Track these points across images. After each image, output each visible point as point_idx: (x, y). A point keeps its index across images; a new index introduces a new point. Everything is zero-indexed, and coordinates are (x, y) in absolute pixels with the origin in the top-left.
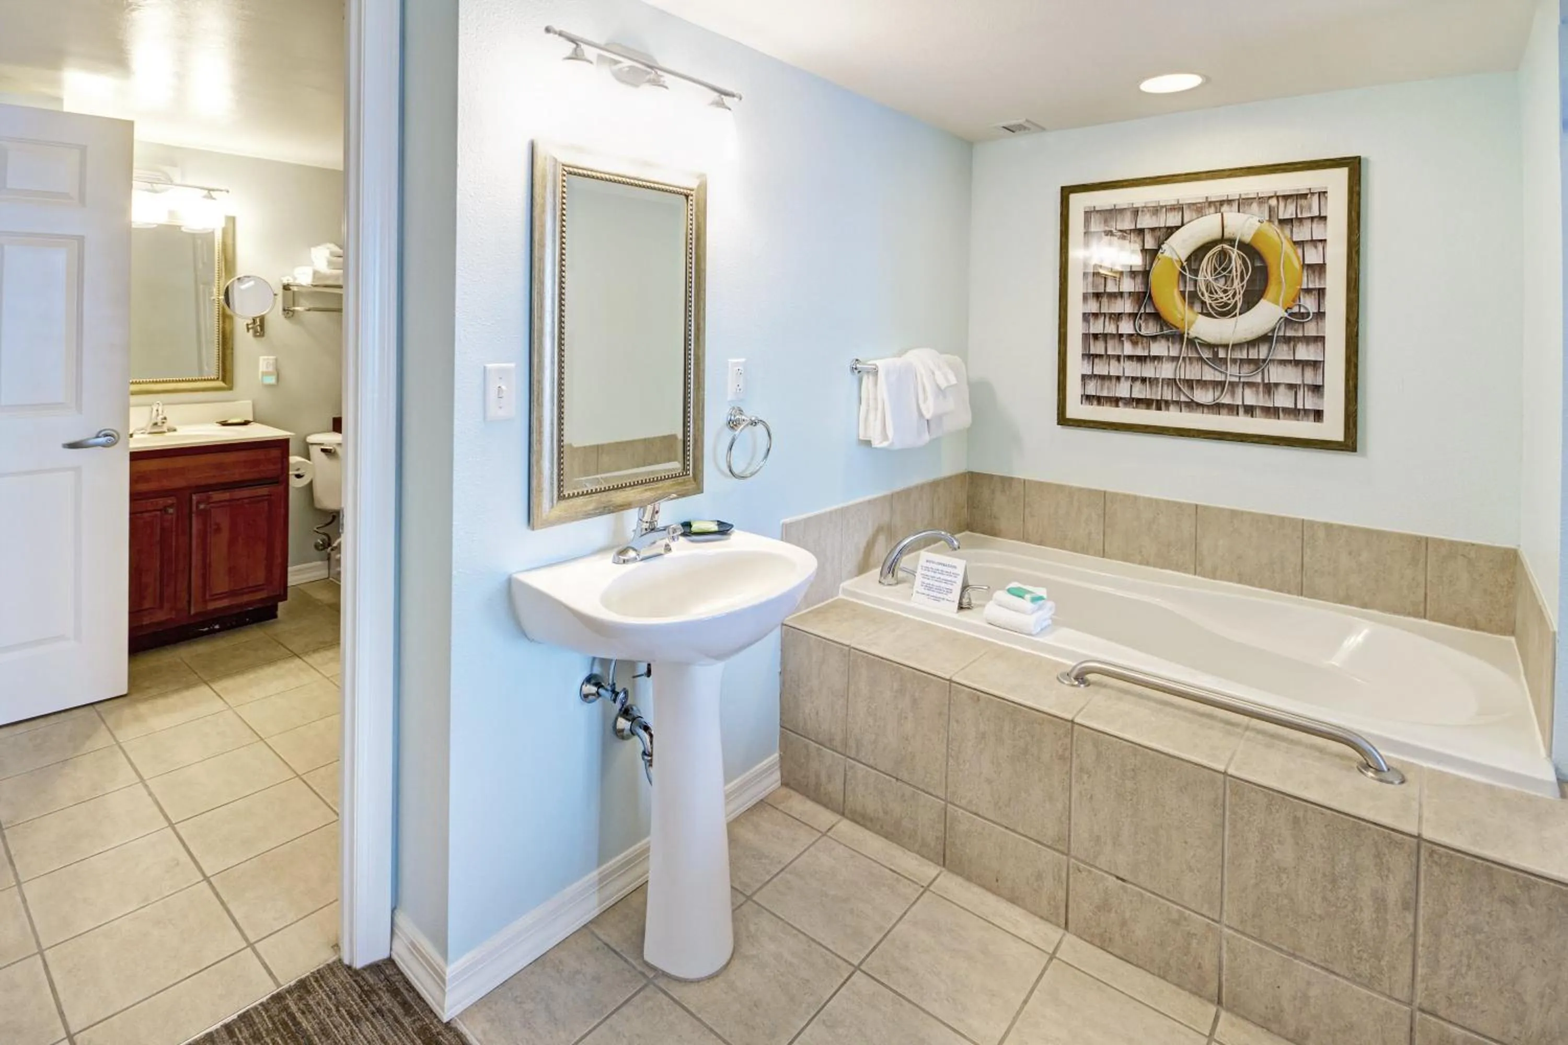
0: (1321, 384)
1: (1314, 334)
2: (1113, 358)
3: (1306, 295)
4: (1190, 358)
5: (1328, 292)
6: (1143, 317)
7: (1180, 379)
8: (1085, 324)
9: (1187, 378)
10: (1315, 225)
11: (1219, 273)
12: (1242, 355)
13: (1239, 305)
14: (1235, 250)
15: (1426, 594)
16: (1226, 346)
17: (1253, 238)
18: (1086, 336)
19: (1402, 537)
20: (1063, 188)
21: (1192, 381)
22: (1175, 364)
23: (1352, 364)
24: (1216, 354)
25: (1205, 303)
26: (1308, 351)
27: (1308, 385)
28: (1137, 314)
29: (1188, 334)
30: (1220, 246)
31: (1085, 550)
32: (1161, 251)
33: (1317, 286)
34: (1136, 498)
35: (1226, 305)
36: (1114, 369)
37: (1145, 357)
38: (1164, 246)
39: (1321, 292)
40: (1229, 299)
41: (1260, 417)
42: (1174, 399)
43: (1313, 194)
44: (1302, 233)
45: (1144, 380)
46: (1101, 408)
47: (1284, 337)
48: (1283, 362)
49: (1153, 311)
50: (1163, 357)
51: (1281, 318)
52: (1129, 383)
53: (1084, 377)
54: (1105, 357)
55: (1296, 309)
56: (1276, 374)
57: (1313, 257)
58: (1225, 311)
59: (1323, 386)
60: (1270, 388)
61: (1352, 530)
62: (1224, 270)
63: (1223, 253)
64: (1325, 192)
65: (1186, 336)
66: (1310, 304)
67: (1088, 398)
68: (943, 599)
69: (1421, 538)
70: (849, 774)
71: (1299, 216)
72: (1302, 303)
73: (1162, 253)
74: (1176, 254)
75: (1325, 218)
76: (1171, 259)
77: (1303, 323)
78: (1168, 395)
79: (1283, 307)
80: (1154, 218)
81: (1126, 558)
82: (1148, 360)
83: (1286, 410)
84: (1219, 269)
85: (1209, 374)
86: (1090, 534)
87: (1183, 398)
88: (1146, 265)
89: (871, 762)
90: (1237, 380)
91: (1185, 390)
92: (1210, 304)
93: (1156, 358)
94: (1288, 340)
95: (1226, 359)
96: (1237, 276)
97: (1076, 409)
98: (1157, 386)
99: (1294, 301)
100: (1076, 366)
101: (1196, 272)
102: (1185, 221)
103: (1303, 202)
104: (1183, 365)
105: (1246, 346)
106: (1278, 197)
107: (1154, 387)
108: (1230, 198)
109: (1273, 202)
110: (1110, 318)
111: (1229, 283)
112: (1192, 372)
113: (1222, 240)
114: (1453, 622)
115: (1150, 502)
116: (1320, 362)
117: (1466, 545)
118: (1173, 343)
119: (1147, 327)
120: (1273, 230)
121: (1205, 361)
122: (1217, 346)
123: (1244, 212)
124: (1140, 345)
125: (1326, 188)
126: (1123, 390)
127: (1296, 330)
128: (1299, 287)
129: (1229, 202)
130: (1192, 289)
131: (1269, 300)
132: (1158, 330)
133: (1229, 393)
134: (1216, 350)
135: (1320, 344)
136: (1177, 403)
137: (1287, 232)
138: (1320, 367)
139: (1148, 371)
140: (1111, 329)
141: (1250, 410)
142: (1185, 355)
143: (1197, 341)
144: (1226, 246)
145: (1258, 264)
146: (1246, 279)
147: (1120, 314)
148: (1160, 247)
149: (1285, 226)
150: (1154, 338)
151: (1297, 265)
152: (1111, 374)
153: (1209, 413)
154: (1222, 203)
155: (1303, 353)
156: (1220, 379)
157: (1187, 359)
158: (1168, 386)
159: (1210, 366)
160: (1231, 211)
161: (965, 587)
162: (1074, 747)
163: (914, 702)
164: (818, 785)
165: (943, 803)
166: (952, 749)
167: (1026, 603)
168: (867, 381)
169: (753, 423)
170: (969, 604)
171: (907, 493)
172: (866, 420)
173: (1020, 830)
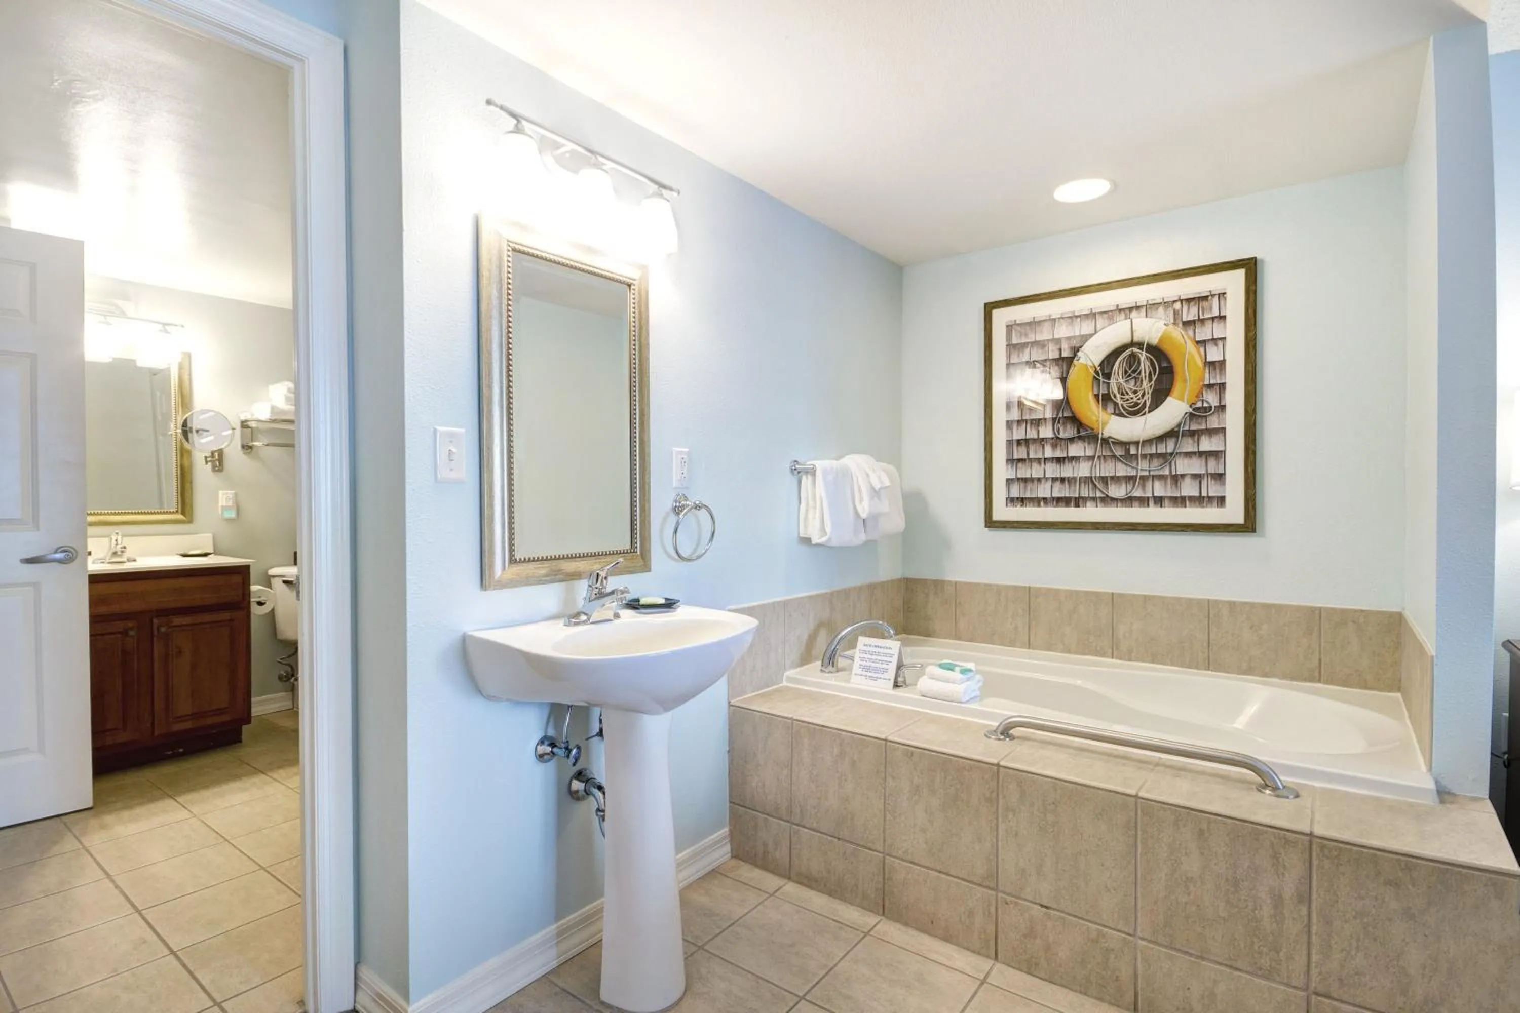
0: (1223, 472)
1: (1216, 426)
2: (1034, 461)
3: (1209, 390)
4: (1104, 457)
5: (1227, 386)
6: (1061, 422)
7: (1095, 477)
8: (1009, 431)
9: (1102, 475)
10: (1215, 324)
11: (1130, 375)
12: (1151, 449)
13: (1148, 404)
14: (1144, 353)
15: (1320, 660)
16: (1137, 443)
17: (1160, 341)
18: (1010, 443)
19: (1298, 609)
20: (986, 305)
21: (1107, 477)
22: (1090, 463)
23: (1251, 452)
24: (1128, 451)
25: (1118, 404)
26: (1210, 441)
27: (1211, 474)
28: (1056, 418)
29: (1102, 434)
30: (1131, 349)
31: (1012, 643)
32: (1076, 358)
33: (1219, 382)
34: (1058, 591)
35: (1137, 404)
36: (1036, 471)
37: (1064, 458)
38: (1079, 354)
39: (1222, 386)
40: (1139, 399)
41: (1169, 507)
42: (1091, 495)
43: (1213, 296)
44: (1203, 333)
45: (1063, 480)
46: (1024, 509)
47: (1189, 430)
48: (1188, 455)
49: (1070, 415)
50: (1080, 457)
51: (1186, 413)
52: (1049, 483)
53: (1009, 481)
54: (1027, 461)
55: (1199, 405)
56: (1183, 466)
57: (1214, 354)
58: (1136, 411)
59: (1224, 474)
60: (1177, 479)
61: (1253, 606)
62: (1134, 372)
63: (1133, 356)
64: (1224, 294)
65: (1100, 436)
66: (1211, 399)
67: (1012, 500)
68: (879, 680)
69: (1315, 608)
70: (795, 837)
71: (1201, 317)
72: (1204, 398)
73: (1078, 360)
74: (1091, 360)
75: (1224, 317)
76: (1086, 365)
77: (1206, 417)
78: (1085, 493)
79: (1188, 403)
80: (1070, 328)
81: (1049, 648)
82: (1066, 461)
83: (1191, 499)
84: (1130, 372)
85: (1122, 470)
86: (1016, 627)
87: (1099, 494)
88: (1063, 372)
89: (815, 825)
90: (1146, 473)
91: (1100, 485)
92: (1122, 405)
93: (1073, 458)
94: (1192, 434)
95: (1137, 455)
96: (1145, 377)
97: (1001, 512)
98: (1075, 486)
99: (1197, 396)
100: (1001, 471)
101: (1108, 376)
102: (1098, 329)
103: (1205, 304)
104: (1098, 463)
105: (1154, 441)
106: (1181, 301)
107: (1072, 488)
108: (1138, 305)
109: (1177, 306)
110: (1031, 424)
111: (1138, 384)
112: (1107, 469)
113: (1132, 344)
114: (1345, 684)
115: (1070, 593)
116: (1221, 451)
117: (1355, 611)
118: (1089, 443)
119: (1065, 431)
120: (1177, 333)
121: (1118, 458)
122: (1129, 443)
123: (1151, 317)
124: (1059, 448)
125: (1225, 289)
126: (1044, 491)
127: (1200, 424)
128: (1201, 383)
129: (1138, 308)
130: (1106, 392)
131: (1175, 398)
132: (1075, 432)
133: (1140, 487)
134: (1128, 447)
135: (1221, 435)
136: (1094, 499)
137: (1191, 333)
138: (1221, 457)
139: (1067, 471)
140: (1032, 434)
141: (1159, 501)
142: (1100, 454)
143: (1111, 440)
144: (1135, 350)
145: (1165, 364)
146: (1154, 379)
147: (1040, 420)
148: (1075, 355)
149: (1188, 328)
150: (1071, 440)
151: (1200, 363)
152: (1033, 476)
153: (1122, 507)
154: (1131, 309)
155: (1206, 444)
156: (1132, 474)
157: (1102, 458)
158: (1085, 485)
159: (1122, 462)
160: (1140, 317)
161: (900, 666)
162: (1000, 789)
163: (853, 764)
164: (766, 853)
165: (881, 855)
166: (889, 804)
167: (956, 675)
168: (806, 481)
169: (697, 507)
170: (904, 682)
171: (846, 592)
172: (806, 518)
173: (952, 872)
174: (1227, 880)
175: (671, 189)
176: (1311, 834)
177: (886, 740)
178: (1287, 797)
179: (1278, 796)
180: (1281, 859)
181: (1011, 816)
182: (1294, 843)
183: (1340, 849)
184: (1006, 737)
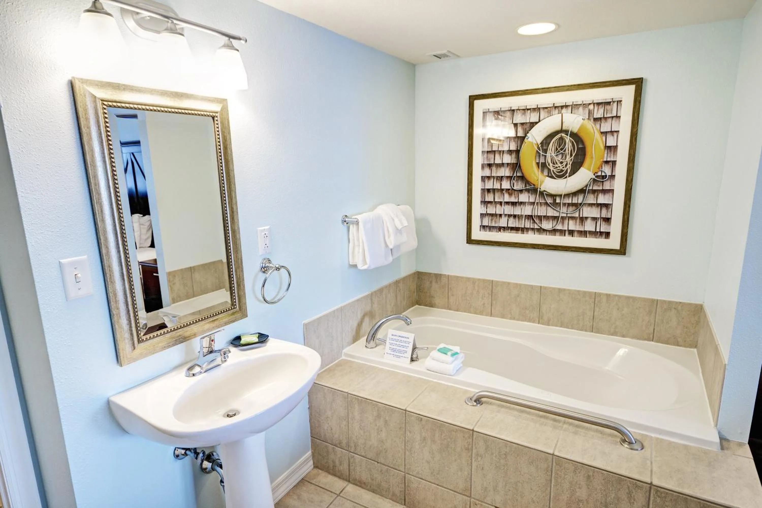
0: (610, 217)
1: (608, 188)
2: (498, 204)
3: (606, 165)
4: (540, 203)
5: (617, 163)
6: (515, 179)
7: (534, 216)
8: (483, 182)
9: (539, 214)
10: (614, 121)
11: (559, 152)
12: (569, 199)
13: (569, 171)
14: (568, 137)
15: (654, 329)
16: (560, 196)
17: (579, 130)
18: (483, 190)
19: (645, 300)
20: (470, 97)
21: (541, 216)
22: (532, 206)
23: (627, 206)
24: (555, 200)
25: (550, 170)
26: (604, 198)
27: (603, 218)
28: (512, 176)
29: (540, 189)
30: (561, 134)
31: (481, 313)
32: (526, 138)
33: (612, 160)
34: (509, 283)
35: (562, 171)
36: (499, 210)
37: (516, 203)
38: (528, 135)
39: (614, 163)
40: (563, 168)
41: (577, 237)
42: (531, 227)
43: (614, 102)
44: (606, 127)
45: (515, 216)
46: (491, 233)
47: (592, 190)
48: (591, 205)
49: (521, 175)
50: (526, 202)
51: (591, 179)
52: (507, 218)
53: (482, 216)
54: (494, 203)
55: (599, 174)
56: (587, 212)
57: (611, 142)
58: (561, 175)
59: (611, 218)
60: (583, 220)
61: (620, 297)
62: (561, 149)
63: (561, 139)
64: (621, 101)
65: (539, 190)
66: (607, 170)
67: (483, 227)
68: (402, 357)
69: (654, 300)
70: (352, 460)
71: (605, 116)
72: (603, 170)
73: (527, 139)
74: (536, 140)
75: (620, 117)
76: (532, 143)
77: (603, 181)
78: (528, 226)
79: (593, 172)
80: (523, 116)
81: (503, 316)
82: (517, 204)
83: (591, 233)
84: (559, 149)
85: (551, 212)
86: (484, 304)
87: (536, 227)
88: (518, 146)
89: (363, 454)
90: (565, 215)
91: (537, 221)
92: (553, 171)
93: (521, 203)
94: (594, 192)
95: (560, 203)
96: (568, 153)
97: (477, 234)
98: (522, 219)
99: (599, 168)
100: (477, 209)
101: (545, 151)
102: (541, 119)
103: (608, 107)
104: (536, 207)
105: (571, 195)
106: (594, 104)
107: (520, 222)
108: (567, 105)
109: (591, 107)
110: (497, 179)
111: (564, 157)
112: (542, 211)
113: (561, 131)
114: (666, 343)
115: (517, 286)
116: (610, 204)
117: (677, 303)
118: (532, 194)
119: (517, 185)
120: (590, 125)
121: (549, 205)
122: (556, 196)
123: (574, 113)
124: (513, 196)
125: (621, 98)
126: (503, 222)
127: (599, 186)
128: (602, 160)
129: (566, 106)
130: (544, 161)
131: (585, 168)
132: (524, 186)
133: (561, 222)
134: (555, 198)
135: (611, 194)
136: (533, 229)
137: (598, 126)
138: (610, 208)
139: (517, 211)
140: (497, 186)
141: (571, 233)
142: (538, 201)
143: (545, 193)
144: (563, 135)
145: (580, 146)
146: (574, 155)
147: (502, 177)
148: (526, 135)
149: (597, 122)
150: (521, 191)
151: (602, 147)
152: (497, 213)
153: (550, 235)
154: (562, 107)
155: (602, 199)
156: (556, 215)
157: (539, 204)
158: (528, 220)
159: (552, 207)
160: (567, 113)
161: (414, 348)
162: (474, 444)
163: (386, 422)
164: (334, 466)
165: (403, 473)
166: (407, 446)
167: (448, 358)
168: (353, 228)
169: (278, 269)
170: (417, 358)
171: (381, 290)
172: (353, 252)
173: (444, 486)
174: (601, 503)
175: (240, 39)
176: (651, 484)
177: (405, 410)
178: (637, 450)
179: (632, 449)
180: (632, 496)
181: (479, 459)
182: (641, 487)
183: (667, 493)
184: (477, 404)
